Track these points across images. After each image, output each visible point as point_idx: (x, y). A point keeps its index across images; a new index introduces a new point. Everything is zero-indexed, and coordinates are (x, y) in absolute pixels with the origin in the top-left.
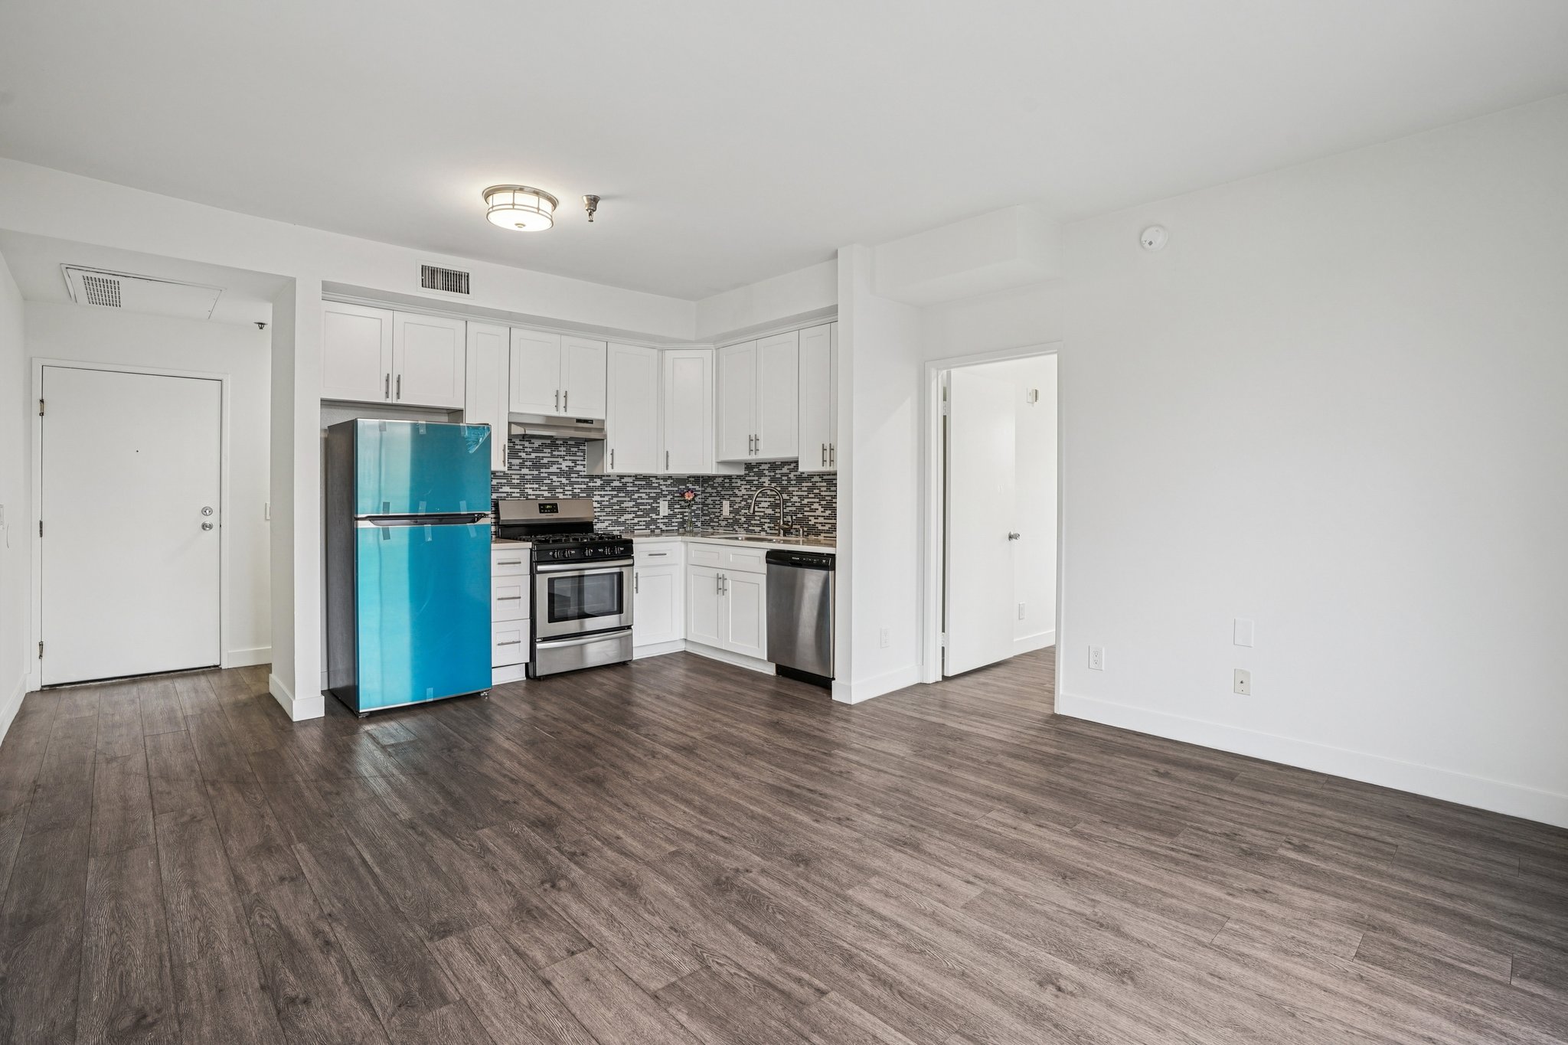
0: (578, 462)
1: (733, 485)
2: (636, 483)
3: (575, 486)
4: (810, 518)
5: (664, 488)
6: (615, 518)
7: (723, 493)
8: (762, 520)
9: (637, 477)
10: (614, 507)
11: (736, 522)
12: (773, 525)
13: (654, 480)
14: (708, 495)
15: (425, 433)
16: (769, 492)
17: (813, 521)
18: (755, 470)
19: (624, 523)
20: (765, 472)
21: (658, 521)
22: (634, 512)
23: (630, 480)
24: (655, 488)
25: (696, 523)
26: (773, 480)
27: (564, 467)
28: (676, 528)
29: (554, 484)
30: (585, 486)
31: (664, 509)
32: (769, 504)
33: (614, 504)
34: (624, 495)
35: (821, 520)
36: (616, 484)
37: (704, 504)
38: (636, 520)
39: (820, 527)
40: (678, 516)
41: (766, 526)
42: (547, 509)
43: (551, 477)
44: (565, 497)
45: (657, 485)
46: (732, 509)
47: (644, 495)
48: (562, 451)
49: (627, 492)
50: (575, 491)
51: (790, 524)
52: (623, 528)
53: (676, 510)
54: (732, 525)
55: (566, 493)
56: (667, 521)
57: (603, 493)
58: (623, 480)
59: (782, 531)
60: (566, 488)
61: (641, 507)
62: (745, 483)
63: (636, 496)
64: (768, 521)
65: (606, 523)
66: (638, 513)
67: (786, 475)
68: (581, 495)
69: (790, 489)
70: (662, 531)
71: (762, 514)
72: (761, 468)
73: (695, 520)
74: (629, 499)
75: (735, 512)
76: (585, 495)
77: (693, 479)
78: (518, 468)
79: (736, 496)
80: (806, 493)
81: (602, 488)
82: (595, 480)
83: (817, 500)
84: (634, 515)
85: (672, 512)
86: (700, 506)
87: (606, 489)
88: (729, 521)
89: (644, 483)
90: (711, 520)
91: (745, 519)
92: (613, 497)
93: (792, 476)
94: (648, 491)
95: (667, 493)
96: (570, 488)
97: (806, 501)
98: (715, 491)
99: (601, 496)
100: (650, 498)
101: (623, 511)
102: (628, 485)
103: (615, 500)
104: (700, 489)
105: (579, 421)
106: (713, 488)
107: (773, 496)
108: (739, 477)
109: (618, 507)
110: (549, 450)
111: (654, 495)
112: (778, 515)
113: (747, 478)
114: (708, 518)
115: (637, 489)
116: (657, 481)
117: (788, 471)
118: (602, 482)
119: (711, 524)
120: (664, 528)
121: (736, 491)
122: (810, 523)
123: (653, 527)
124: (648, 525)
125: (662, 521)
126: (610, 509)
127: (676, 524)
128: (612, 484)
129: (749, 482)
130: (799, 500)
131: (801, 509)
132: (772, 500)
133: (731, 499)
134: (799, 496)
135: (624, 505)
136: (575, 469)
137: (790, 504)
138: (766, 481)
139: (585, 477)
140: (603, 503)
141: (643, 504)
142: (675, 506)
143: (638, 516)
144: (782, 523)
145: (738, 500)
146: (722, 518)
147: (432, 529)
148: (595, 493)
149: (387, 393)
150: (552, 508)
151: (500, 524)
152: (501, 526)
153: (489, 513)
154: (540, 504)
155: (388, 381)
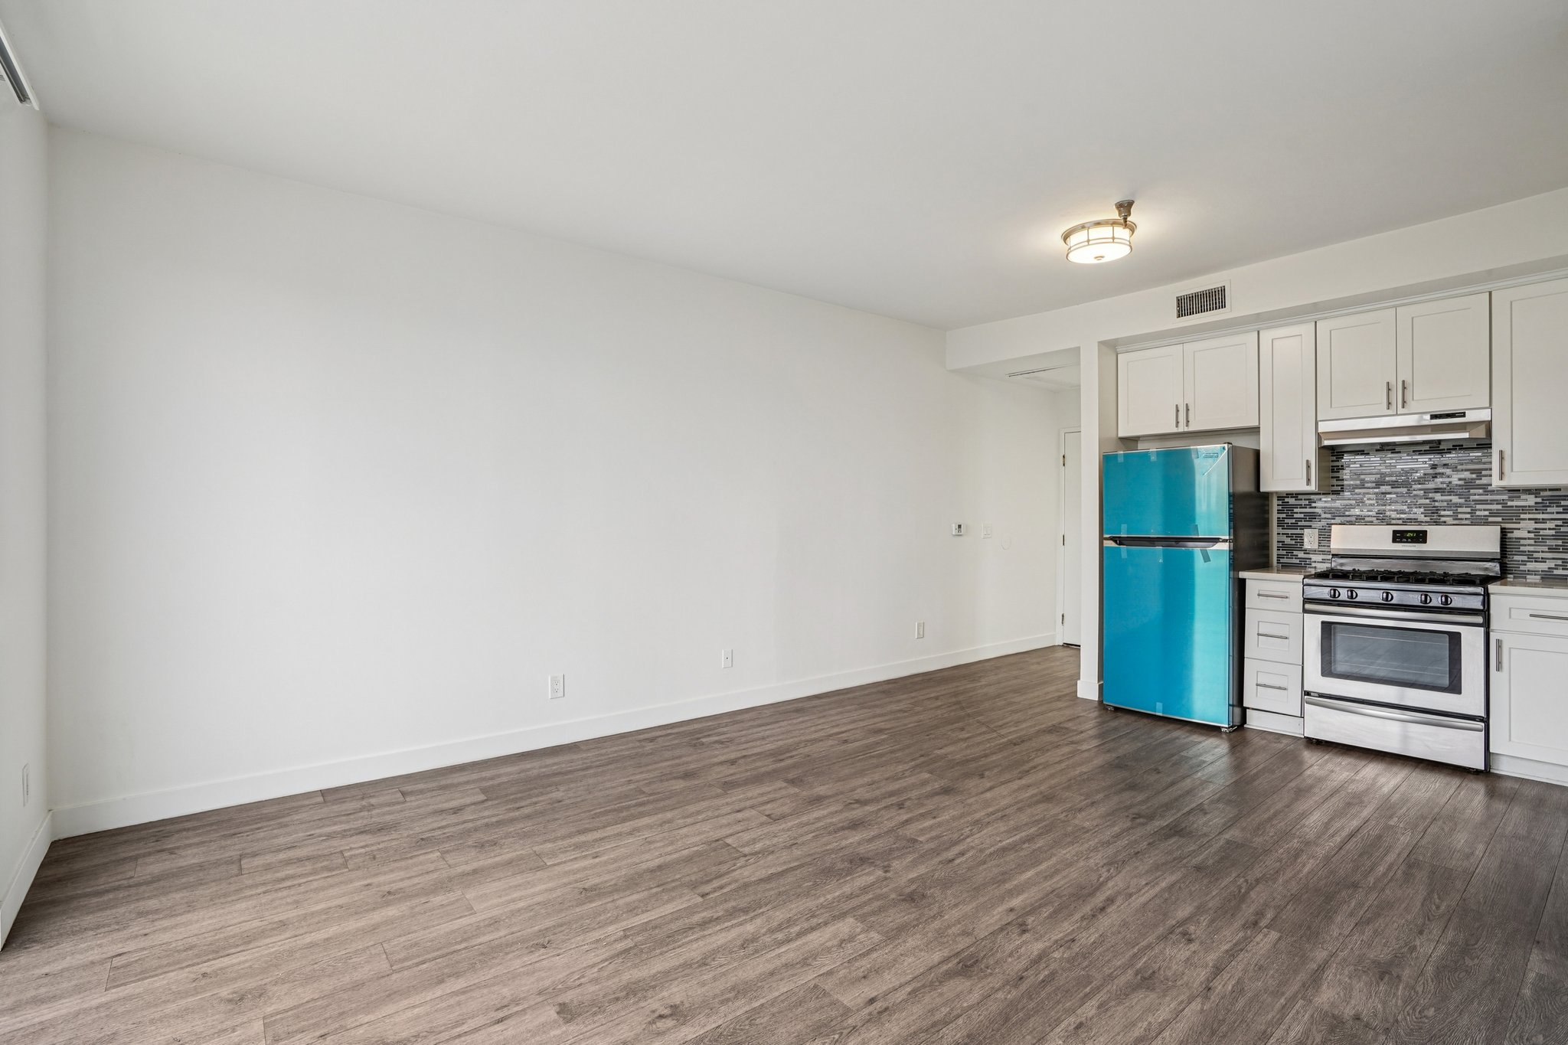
0: (1482, 473)
3: (1478, 507)
15: (1156, 460)
27: (1455, 481)
29: (1437, 504)
30: (1500, 507)
42: (1407, 538)
43: (1431, 495)
44: (1458, 522)
48: (1452, 458)
50: (1478, 513)
55: (1460, 516)
57: (1541, 516)
60: (1460, 510)
68: (1491, 519)
76: (1499, 519)
81: (1541, 507)
82: (1523, 497)
87: (1549, 510)
96: (1468, 510)
105: (1436, 416)
118: (1539, 500)
136: (1478, 482)
139: (1502, 492)
147: (1163, 552)
148: (1522, 516)
149: (1177, 422)
150: (1421, 537)
151: (1332, 553)
152: (1333, 555)
153: (1227, 538)
154: (1394, 531)
155: (1178, 411)
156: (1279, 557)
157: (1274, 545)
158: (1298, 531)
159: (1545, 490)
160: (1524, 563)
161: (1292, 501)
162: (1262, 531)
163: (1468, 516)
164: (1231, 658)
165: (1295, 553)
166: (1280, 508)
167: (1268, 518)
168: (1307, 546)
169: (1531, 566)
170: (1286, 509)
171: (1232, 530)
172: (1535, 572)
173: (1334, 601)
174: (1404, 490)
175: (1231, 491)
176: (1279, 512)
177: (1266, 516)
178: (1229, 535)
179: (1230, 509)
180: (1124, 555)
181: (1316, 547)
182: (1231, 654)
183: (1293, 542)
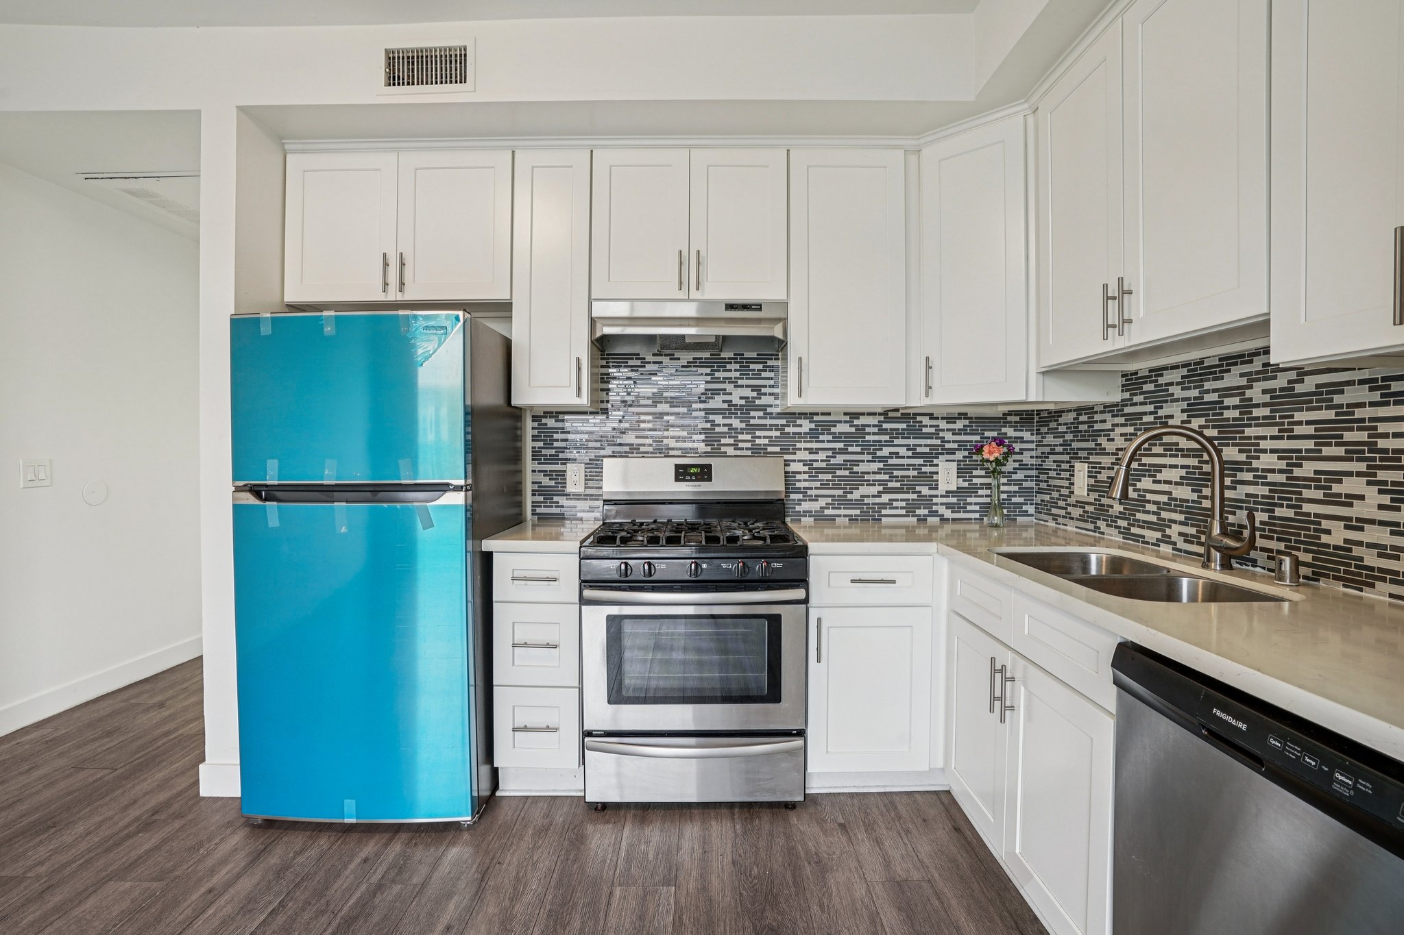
0: (763, 390)
1: (1097, 427)
2: (885, 426)
3: (758, 433)
4: (1325, 524)
5: (949, 436)
6: (841, 492)
7: (1075, 445)
8: (1164, 514)
9: (887, 414)
10: (839, 473)
11: (1102, 512)
12: (1193, 531)
13: (926, 420)
14: (1047, 449)
15: (333, 332)
16: (1184, 443)
17: (1337, 535)
18: (1146, 388)
19: (859, 503)
20: (1171, 390)
21: (935, 500)
22: (882, 483)
23: (874, 420)
24: (929, 436)
25: (1024, 508)
26: (1194, 408)
27: (736, 400)
28: (977, 515)
29: (717, 429)
30: (778, 433)
31: (947, 476)
32: (1183, 472)
33: (839, 466)
34: (858, 449)
35: (1372, 534)
36: (843, 428)
37: (1041, 469)
38: (885, 498)
39: (1371, 559)
40: (980, 492)
41: (1174, 531)
42: (691, 475)
43: (711, 417)
44: (738, 453)
45: (933, 430)
46: (1092, 481)
47: (903, 451)
48: (733, 371)
49: (867, 447)
50: (758, 441)
51: (1246, 533)
52: (858, 512)
53: (975, 480)
54: (1093, 518)
55: (741, 445)
56: (954, 500)
57: (814, 445)
58: (856, 422)
59: (1216, 555)
60: (741, 437)
61: (896, 473)
62: (1122, 420)
63: (886, 451)
64: (1181, 517)
65: (822, 502)
66: (890, 485)
67: (1238, 391)
68: (770, 449)
69: (1248, 432)
70: (944, 520)
71: (1164, 499)
72: (1161, 380)
73: (1021, 500)
74: (870, 457)
75: (1101, 488)
76: (777, 449)
77: (1017, 419)
78: (650, 402)
79: (1103, 452)
80: (1310, 444)
81: (813, 435)
82: (799, 422)
83: (1362, 467)
84: (881, 489)
85: (966, 484)
86: (1034, 473)
87: (821, 437)
88: (1088, 508)
89: (904, 426)
90: (1054, 504)
91: (1121, 508)
92: (835, 452)
93: (1256, 393)
94: (911, 442)
95: (955, 446)
96: (749, 437)
97: (1308, 469)
98: (1060, 441)
99: (811, 451)
100: (916, 455)
101: (858, 480)
102: (868, 430)
103: (840, 459)
104: (1034, 438)
105: (730, 307)
106: (1058, 435)
107: (1195, 453)
108: (1108, 408)
109: (847, 473)
110: (708, 370)
111: (927, 450)
112: (1206, 504)
113: (1128, 410)
114: (1047, 498)
115: (887, 438)
116: (934, 422)
117: (1244, 381)
118: (813, 426)
119: (1054, 511)
120: (948, 514)
121: (1103, 441)
122: (1325, 539)
123: (922, 512)
124: (910, 508)
125: (945, 500)
126: (829, 477)
127: (977, 508)
128: (833, 430)
129: (1132, 419)
130: (1282, 465)
131: (1290, 490)
132: (1193, 462)
133: (1093, 459)
134: (1282, 454)
135: (861, 468)
136: (758, 402)
137: (1249, 476)
138: (1175, 412)
139: (780, 415)
140: (815, 465)
141: (901, 467)
142: (975, 473)
143: (888, 491)
144: (1216, 530)
145: (1106, 461)
146: (1072, 500)
148: (798, 445)
149: (385, 284)
150: (704, 473)
151: (605, 497)
152: (605, 501)
153: (462, 482)
154: (676, 465)
155: (386, 264)
156: (535, 505)
157: (529, 488)
158: (559, 467)
159: (817, 414)
160: (799, 502)
161: (551, 422)
162: (512, 467)
163: (749, 445)
164: (472, 689)
165: (556, 499)
166: (536, 432)
167: (521, 448)
168: (570, 488)
169: (806, 506)
170: (544, 434)
171: (470, 467)
172: (807, 513)
173: (625, 582)
174: (684, 410)
175: (468, 402)
176: (535, 438)
177: (519, 444)
178: (466, 478)
179: (466, 433)
180: (273, 521)
181: (580, 489)
182: (472, 682)
183: (553, 483)
